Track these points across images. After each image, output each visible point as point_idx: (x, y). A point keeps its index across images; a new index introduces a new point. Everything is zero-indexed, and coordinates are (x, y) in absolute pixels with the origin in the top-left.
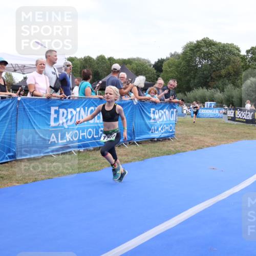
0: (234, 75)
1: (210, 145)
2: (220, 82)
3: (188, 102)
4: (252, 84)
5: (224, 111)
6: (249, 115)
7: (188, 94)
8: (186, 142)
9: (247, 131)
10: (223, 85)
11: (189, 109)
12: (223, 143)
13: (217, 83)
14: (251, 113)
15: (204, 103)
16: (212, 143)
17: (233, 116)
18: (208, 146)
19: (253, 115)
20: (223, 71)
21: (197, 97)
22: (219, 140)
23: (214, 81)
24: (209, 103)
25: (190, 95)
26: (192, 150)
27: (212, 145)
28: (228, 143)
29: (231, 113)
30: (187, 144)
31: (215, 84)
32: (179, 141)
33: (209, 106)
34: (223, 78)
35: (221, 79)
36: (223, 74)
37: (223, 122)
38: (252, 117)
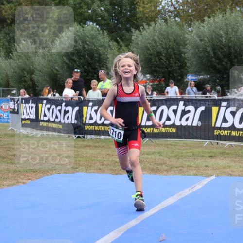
4: (76, 41)
5: (11, 105)
6: (69, 114)
12: (8, 182)
14: (74, 107)
17: (33, 116)
19: (78, 111)
29: (28, 110)
34: (7, 26)
35: (4, 27)
36: (6, 17)
37: (10, 132)
38: (76, 118)
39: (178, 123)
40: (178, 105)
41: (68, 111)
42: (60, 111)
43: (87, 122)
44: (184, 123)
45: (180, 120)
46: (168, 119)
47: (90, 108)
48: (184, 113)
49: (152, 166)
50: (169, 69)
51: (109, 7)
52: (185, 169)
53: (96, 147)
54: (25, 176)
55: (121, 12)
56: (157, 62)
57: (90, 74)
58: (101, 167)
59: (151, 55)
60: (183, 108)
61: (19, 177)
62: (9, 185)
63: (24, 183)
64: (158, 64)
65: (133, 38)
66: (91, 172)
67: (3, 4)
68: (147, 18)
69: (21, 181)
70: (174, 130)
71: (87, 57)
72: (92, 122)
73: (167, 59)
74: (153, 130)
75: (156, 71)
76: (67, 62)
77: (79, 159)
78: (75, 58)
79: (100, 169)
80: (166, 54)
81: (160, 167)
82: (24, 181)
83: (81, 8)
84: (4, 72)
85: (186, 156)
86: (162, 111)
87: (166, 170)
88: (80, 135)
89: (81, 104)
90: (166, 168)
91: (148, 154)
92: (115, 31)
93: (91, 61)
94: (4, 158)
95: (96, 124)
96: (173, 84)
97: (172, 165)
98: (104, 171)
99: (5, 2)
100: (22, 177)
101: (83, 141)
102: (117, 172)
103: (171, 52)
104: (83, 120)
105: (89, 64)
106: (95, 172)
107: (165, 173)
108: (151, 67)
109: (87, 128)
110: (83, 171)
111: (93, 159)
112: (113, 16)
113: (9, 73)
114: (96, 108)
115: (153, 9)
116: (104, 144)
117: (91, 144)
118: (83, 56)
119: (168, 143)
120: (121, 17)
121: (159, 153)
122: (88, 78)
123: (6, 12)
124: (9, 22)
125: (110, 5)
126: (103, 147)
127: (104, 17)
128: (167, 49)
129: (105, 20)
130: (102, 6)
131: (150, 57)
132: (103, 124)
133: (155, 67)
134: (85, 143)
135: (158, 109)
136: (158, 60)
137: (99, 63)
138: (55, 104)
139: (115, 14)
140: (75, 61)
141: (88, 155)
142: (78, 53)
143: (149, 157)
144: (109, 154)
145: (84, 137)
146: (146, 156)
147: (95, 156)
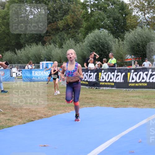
0: (73, 27)
1: (43, 116)
2: (57, 37)
3: (19, 63)
6: (92, 77)
7: (18, 52)
8: (13, 115)
9: (89, 96)
10: (61, 40)
11: (19, 71)
12: (60, 112)
13: (53, 38)
14: (94, 73)
15: (39, 63)
16: (46, 113)
18: (41, 118)
19: (96, 75)
20: (60, 22)
21: (30, 55)
22: (54, 109)
23: (49, 36)
24: (45, 62)
25: (21, 53)
26: (20, 123)
27: (46, 116)
28: (66, 112)
30: (15, 116)
31: (52, 39)
32: (3, 114)
33: (44, 66)
34: (60, 32)
35: (58, 33)
36: (60, 27)
37: (62, 86)
38: (95, 79)
39: (148, 81)
40: (148, 71)
41: (91, 75)
42: (87, 75)
43: (101, 80)
44: (151, 81)
45: (149, 79)
46: (143, 79)
47: (102, 73)
48: (151, 75)
49: (135, 104)
50: (144, 53)
51: (112, 21)
52: (152, 105)
53: (105, 93)
54: (69, 108)
55: (118, 24)
56: (137, 49)
57: (103, 56)
58: (108, 104)
59: (134, 45)
60: (151, 73)
61: (66, 109)
62: (61, 113)
63: (68, 112)
64: (138, 50)
65: (125, 36)
66: (103, 107)
67: (58, 21)
68: (132, 26)
69: (67, 111)
70: (146, 84)
71: (100, 46)
72: (103, 80)
73: (142, 47)
74: (135, 85)
75: (137, 54)
76: (90, 49)
77: (97, 100)
78: (94, 47)
79: (108, 105)
80: (142, 45)
81: (139, 104)
82: (69, 111)
83: (98, 21)
84: (59, 55)
85: (153, 98)
86: (140, 74)
87: (142, 106)
88: (97, 88)
89: (98, 71)
90: (142, 104)
91: (133, 97)
92: (116, 33)
93: (103, 49)
94: (58, 99)
95: (105, 81)
96: (147, 60)
97: (145, 103)
98: (109, 106)
99: (59, 20)
100: (67, 109)
101: (99, 90)
102: (116, 106)
103: (144, 43)
104: (99, 80)
105: (102, 51)
106: (105, 107)
107: (142, 107)
108: (134, 52)
109: (101, 83)
110: (98, 106)
111: (104, 99)
112: (114, 26)
113: (61, 56)
114: (105, 73)
115: (135, 21)
116: (109, 92)
117: (103, 92)
118: (99, 46)
119: (144, 91)
120: (118, 26)
121: (138, 96)
122: (101, 58)
123: (60, 24)
124: (61, 29)
125: (113, 20)
126: (109, 93)
127: (110, 26)
128: (142, 42)
129: (110, 28)
130: (108, 20)
131: (134, 46)
132: (109, 82)
133: (136, 52)
134: (100, 91)
135: (138, 73)
136: (138, 48)
137: (108, 50)
138: (84, 71)
139: (115, 24)
140: (94, 49)
141: (101, 98)
142: (96, 45)
143: (133, 98)
144: (112, 97)
145: (99, 88)
146: (132, 98)
147: (105, 98)
